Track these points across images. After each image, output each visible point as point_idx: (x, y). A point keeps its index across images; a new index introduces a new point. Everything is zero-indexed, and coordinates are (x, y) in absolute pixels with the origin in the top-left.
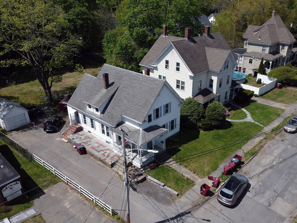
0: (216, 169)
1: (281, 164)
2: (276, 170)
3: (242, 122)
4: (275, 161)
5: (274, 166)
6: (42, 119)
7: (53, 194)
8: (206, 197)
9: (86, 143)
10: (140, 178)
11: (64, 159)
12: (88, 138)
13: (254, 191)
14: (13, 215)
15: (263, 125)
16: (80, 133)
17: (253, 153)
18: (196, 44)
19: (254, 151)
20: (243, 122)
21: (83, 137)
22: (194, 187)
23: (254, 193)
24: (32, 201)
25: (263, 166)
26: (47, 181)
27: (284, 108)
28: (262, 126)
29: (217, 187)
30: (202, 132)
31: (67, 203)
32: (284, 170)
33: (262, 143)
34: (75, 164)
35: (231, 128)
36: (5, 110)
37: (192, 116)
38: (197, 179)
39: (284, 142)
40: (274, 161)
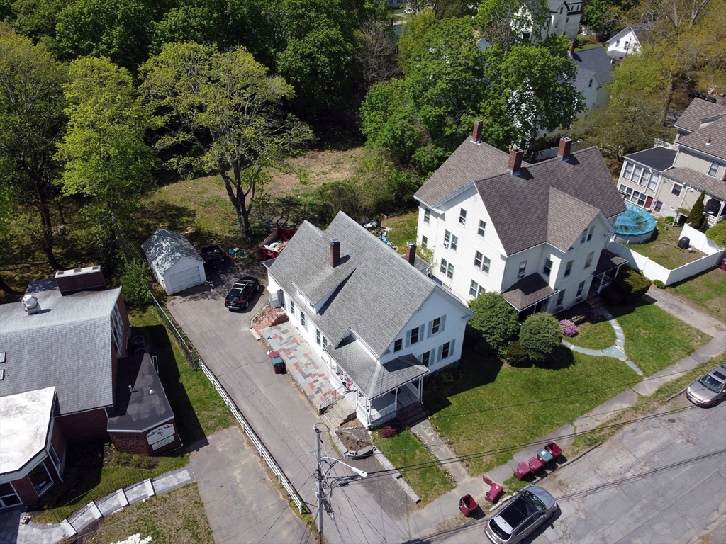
0: (505, 462)
1: (644, 480)
2: (626, 491)
3: (597, 357)
4: (632, 470)
5: (625, 480)
6: (227, 275)
7: (220, 447)
8: (467, 518)
9: (287, 352)
10: (361, 452)
11: (248, 377)
12: (293, 342)
13: (562, 528)
14: (158, 475)
15: (643, 371)
16: (283, 326)
17: (593, 440)
18: (530, 181)
19: (598, 435)
20: (601, 357)
21: (285, 337)
22: (452, 491)
23: (561, 534)
24: (187, 454)
25: (602, 477)
26: (214, 418)
27: (710, 332)
28: (641, 374)
29: (495, 501)
30: (506, 366)
31: (238, 471)
32: (643, 496)
33: (623, 418)
34: (263, 391)
35: (570, 368)
36: (168, 260)
37: (491, 335)
38: (463, 476)
39: (672, 427)
40: (631, 468)
